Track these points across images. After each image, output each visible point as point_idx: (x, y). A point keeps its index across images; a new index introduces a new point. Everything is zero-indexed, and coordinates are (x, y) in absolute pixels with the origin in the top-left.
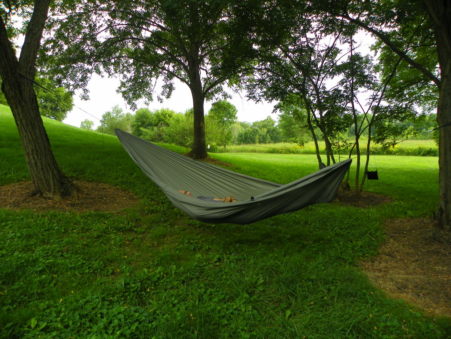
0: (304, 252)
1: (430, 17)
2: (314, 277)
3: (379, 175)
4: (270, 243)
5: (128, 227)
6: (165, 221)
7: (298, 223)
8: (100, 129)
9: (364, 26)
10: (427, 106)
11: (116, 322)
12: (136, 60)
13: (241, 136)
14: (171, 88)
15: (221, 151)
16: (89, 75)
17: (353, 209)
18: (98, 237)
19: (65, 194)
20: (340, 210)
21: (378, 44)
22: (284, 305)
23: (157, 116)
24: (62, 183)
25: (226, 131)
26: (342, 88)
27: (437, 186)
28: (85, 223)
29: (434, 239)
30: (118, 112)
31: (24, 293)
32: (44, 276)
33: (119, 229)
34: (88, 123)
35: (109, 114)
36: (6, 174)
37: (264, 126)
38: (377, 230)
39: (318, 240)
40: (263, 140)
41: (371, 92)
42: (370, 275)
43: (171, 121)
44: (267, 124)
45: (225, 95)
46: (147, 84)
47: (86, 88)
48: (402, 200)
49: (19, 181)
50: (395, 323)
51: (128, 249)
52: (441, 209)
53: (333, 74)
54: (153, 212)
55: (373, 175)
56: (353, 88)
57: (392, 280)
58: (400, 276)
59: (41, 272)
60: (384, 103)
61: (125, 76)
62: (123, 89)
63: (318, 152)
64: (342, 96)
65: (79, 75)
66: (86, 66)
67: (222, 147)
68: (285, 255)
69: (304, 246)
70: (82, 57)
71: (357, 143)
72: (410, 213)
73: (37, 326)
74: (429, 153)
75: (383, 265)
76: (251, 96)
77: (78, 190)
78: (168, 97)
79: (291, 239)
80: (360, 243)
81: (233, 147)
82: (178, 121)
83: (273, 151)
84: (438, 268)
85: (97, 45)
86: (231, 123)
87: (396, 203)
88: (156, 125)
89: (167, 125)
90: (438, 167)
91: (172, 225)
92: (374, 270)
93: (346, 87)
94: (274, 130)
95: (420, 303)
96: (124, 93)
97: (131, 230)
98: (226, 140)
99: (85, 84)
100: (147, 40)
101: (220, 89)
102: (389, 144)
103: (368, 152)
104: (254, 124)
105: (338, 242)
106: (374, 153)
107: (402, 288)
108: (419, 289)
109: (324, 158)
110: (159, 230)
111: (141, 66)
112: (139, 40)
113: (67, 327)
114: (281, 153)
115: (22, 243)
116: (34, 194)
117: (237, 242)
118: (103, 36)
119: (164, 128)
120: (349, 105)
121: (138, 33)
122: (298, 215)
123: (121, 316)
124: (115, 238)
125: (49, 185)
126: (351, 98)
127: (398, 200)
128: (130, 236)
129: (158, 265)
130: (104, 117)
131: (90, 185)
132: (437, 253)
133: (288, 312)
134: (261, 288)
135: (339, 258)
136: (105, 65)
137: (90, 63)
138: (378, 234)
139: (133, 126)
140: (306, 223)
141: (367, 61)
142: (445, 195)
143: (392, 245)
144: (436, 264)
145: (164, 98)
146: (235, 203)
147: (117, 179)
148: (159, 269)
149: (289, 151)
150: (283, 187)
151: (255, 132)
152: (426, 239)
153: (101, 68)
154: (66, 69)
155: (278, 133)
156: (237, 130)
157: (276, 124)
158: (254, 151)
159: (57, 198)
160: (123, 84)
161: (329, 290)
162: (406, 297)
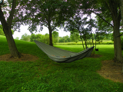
0: (83, 69)
1: (110, 10)
2: (87, 75)
3: (99, 50)
4: (74, 68)
5: (38, 65)
6: (47, 63)
7: (80, 62)
8: (21, 39)
9: (93, 12)
10: (109, 32)
11: (43, 87)
12: (33, 21)
13: (60, 40)
14: (42, 28)
15: (55, 45)
16: (20, 25)
17: (93, 59)
18: (31, 68)
19: (20, 57)
20: (90, 59)
21: (97, 16)
22: (81, 81)
23: (37, 35)
24: (19, 54)
25: (56, 39)
26: (88, 28)
27: (114, 52)
28: (27, 64)
29: (114, 65)
30: (26, 35)
31: (18, 81)
32: (21, 77)
33: (36, 65)
34: (18, 38)
35: (23, 35)
36: (2, 52)
37: (66, 38)
38: (100, 63)
39: (86, 66)
40: (66, 42)
41: (96, 29)
42: (100, 74)
43: (41, 37)
44: (67, 37)
45: (57, 30)
46: (36, 27)
47: (20, 28)
48: (105, 56)
49: (6, 54)
50: (107, 84)
51: (39, 70)
52: (115, 58)
53: (86, 24)
54: (43, 61)
55: (97, 50)
56: (91, 28)
57: (105, 75)
58: (107, 74)
59: (20, 76)
60: (99, 31)
61: (30, 25)
62: (29, 29)
63: (83, 44)
64: (88, 30)
65: (18, 25)
66: (20, 23)
67: (55, 44)
68: (78, 70)
69: (82, 68)
70: (19, 20)
71: (93, 42)
72: (107, 59)
73: (23, 89)
74: (110, 44)
75: (102, 71)
76: (65, 30)
77: (23, 56)
78: (41, 31)
79: (79, 66)
80: (96, 67)
81: (58, 44)
82: (43, 37)
83: (69, 44)
84: (116, 71)
85: (23, 17)
86: (57, 37)
87: (103, 57)
88: (37, 38)
89: (40, 38)
90: (114, 47)
91: (49, 64)
92: (101, 73)
93: (89, 27)
94: (69, 39)
95: (112, 79)
96: (30, 30)
97: (39, 66)
98: (56, 42)
99: (19, 28)
100: (36, 16)
101: (56, 28)
102: (101, 42)
103: (96, 44)
104: (63, 37)
105: (91, 67)
106: (97, 44)
107: (108, 76)
108: (112, 76)
109: (85, 46)
110: (46, 65)
111: (34, 23)
112: (34, 16)
113: (31, 89)
114: (71, 45)
115: (13, 70)
116: (11, 57)
117: (66, 68)
118: (24, 15)
119: (39, 39)
120: (90, 32)
121: (33, 14)
122: (80, 61)
123: (43, 86)
124: (36, 67)
125: (15, 55)
126: (91, 30)
127: (104, 56)
128: (39, 67)
129: (48, 74)
130: (22, 36)
131: (25, 55)
132: (115, 68)
133: (82, 83)
134: (74, 78)
135: (92, 70)
136: (24, 22)
137: (20, 22)
138: (100, 64)
139: (30, 38)
140: (82, 62)
141: (94, 21)
142: (116, 54)
143: (104, 67)
144: (115, 71)
145: (40, 31)
146: (66, 58)
147: (32, 53)
148: (49, 74)
149: (73, 44)
150: (78, 53)
151: (64, 39)
152: (112, 65)
153: (23, 23)
154: (14, 24)
155: (70, 39)
156: (59, 39)
157: (69, 37)
158: (64, 44)
159: (18, 58)
160: (29, 27)
161: (91, 78)
162: (109, 78)
